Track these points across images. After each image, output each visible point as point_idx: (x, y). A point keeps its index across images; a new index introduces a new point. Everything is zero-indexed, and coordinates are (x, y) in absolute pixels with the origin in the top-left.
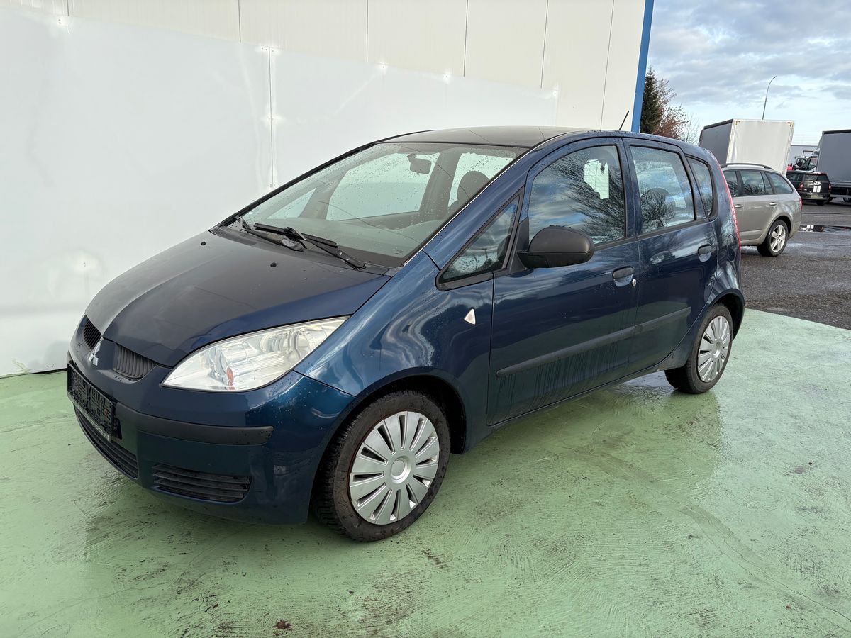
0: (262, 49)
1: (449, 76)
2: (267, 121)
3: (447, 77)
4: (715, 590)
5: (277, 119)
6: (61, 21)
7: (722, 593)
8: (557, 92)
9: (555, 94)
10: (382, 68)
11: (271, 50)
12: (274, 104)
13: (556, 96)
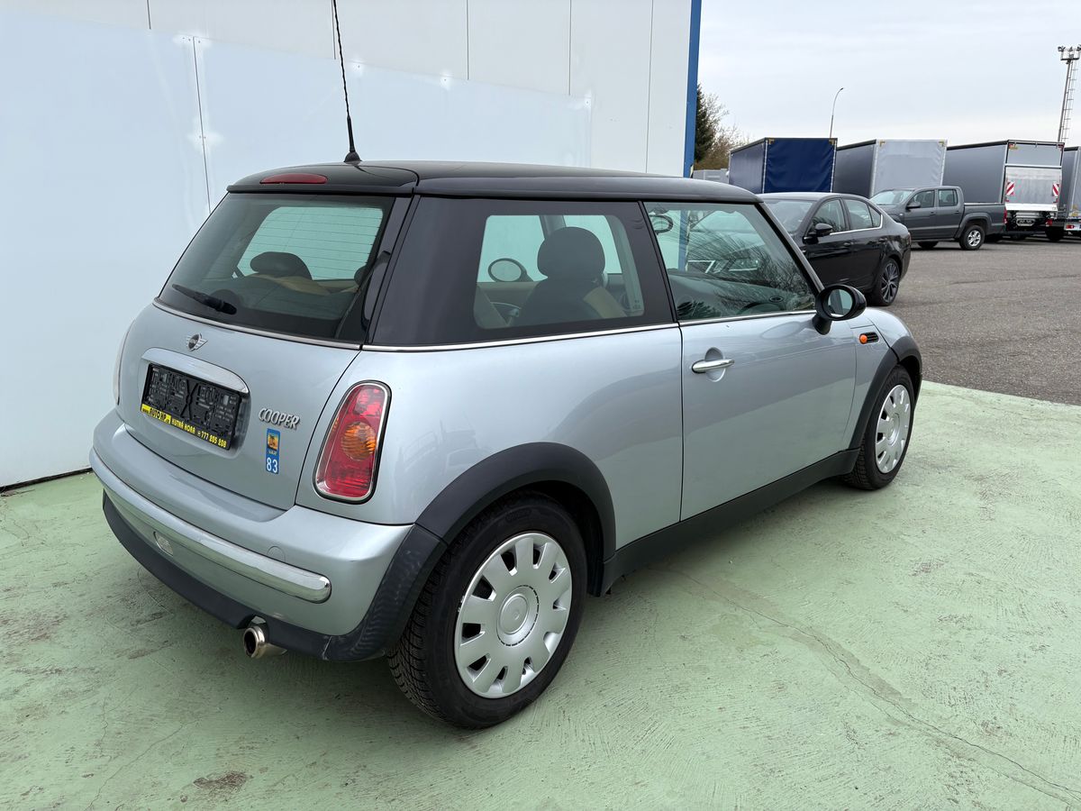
0: (181, 39)
1: (449, 78)
2: (196, 138)
3: (446, 81)
4: (847, 744)
5: (213, 138)
7: (857, 746)
8: (589, 100)
9: (587, 102)
10: (357, 67)
11: (196, 42)
12: (206, 116)
13: (589, 106)
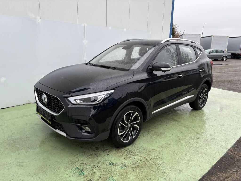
0: (83, 25)
1: (126, 30)
3: (125, 30)
5: (86, 41)
6: (39, 20)
9: (150, 33)
10: (110, 28)
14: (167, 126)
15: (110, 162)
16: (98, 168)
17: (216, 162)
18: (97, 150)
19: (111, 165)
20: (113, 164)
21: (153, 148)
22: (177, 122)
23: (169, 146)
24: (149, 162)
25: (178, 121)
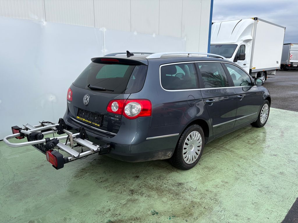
0: (101, 29)
2: (103, 51)
3: (154, 36)
5: (106, 50)
10: (135, 33)
11: (104, 29)
12: (105, 46)
13: (186, 40)
14: (218, 157)
15: (152, 210)
16: (138, 219)
17: (292, 205)
18: (132, 194)
19: (154, 215)
20: (157, 213)
21: (206, 189)
22: (230, 152)
23: (227, 185)
24: (205, 208)
25: (232, 150)
